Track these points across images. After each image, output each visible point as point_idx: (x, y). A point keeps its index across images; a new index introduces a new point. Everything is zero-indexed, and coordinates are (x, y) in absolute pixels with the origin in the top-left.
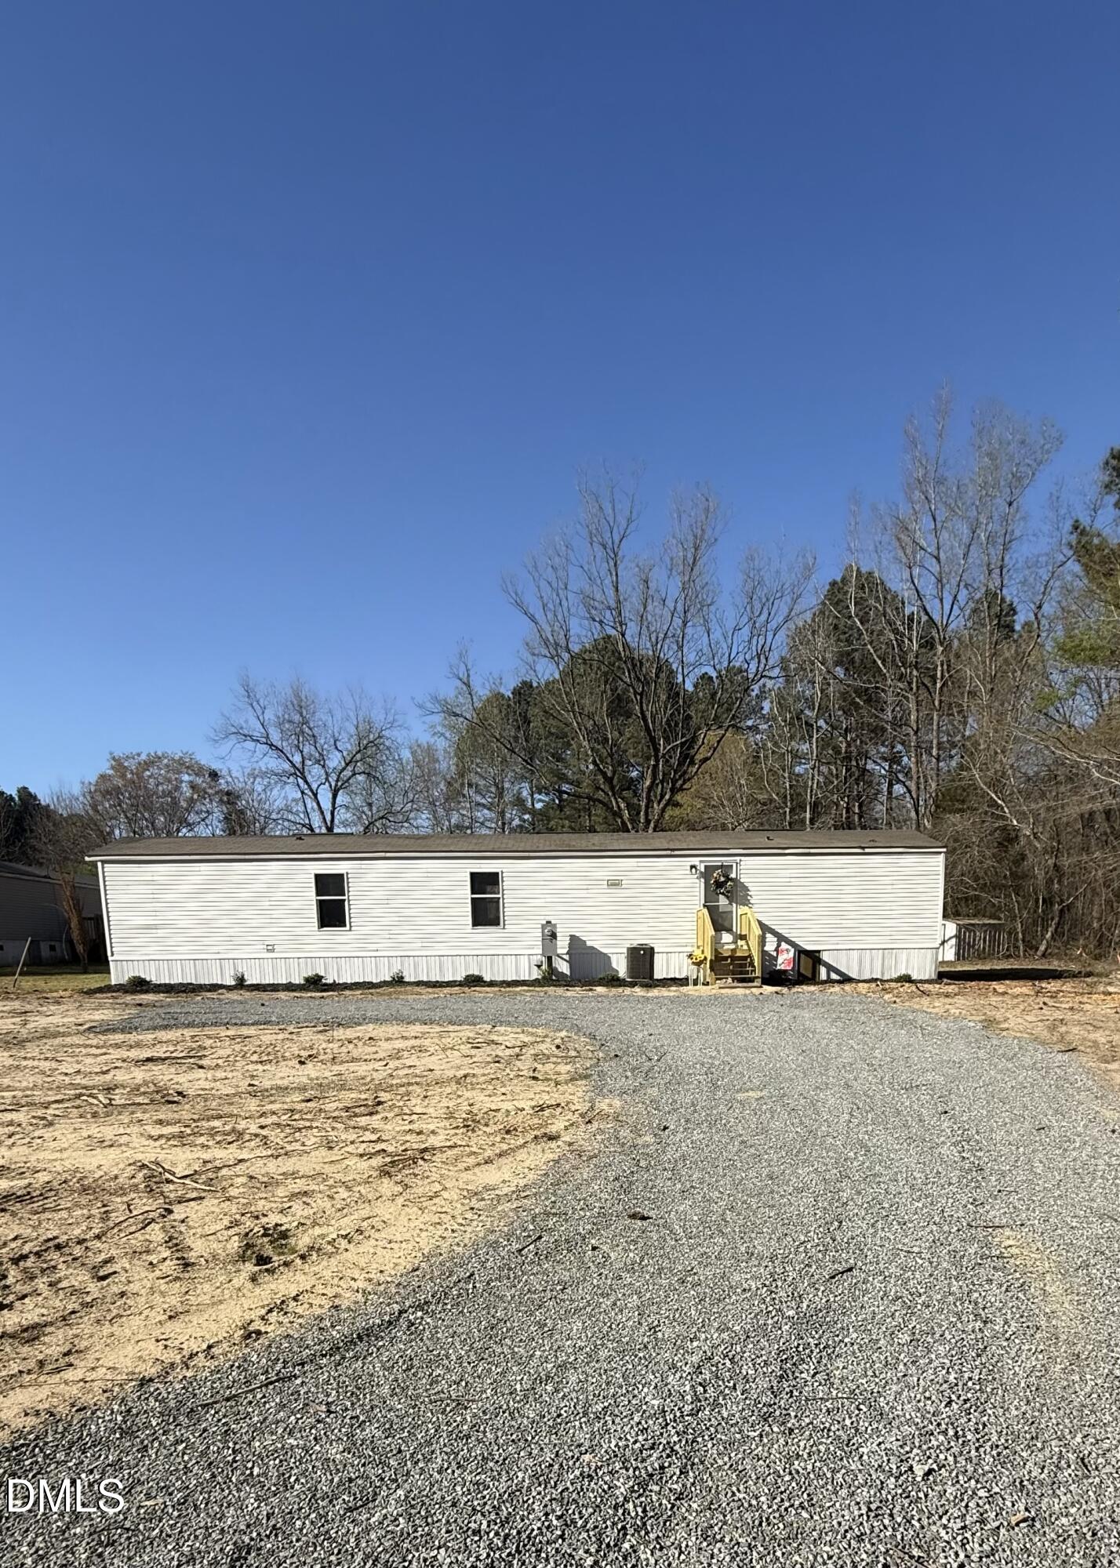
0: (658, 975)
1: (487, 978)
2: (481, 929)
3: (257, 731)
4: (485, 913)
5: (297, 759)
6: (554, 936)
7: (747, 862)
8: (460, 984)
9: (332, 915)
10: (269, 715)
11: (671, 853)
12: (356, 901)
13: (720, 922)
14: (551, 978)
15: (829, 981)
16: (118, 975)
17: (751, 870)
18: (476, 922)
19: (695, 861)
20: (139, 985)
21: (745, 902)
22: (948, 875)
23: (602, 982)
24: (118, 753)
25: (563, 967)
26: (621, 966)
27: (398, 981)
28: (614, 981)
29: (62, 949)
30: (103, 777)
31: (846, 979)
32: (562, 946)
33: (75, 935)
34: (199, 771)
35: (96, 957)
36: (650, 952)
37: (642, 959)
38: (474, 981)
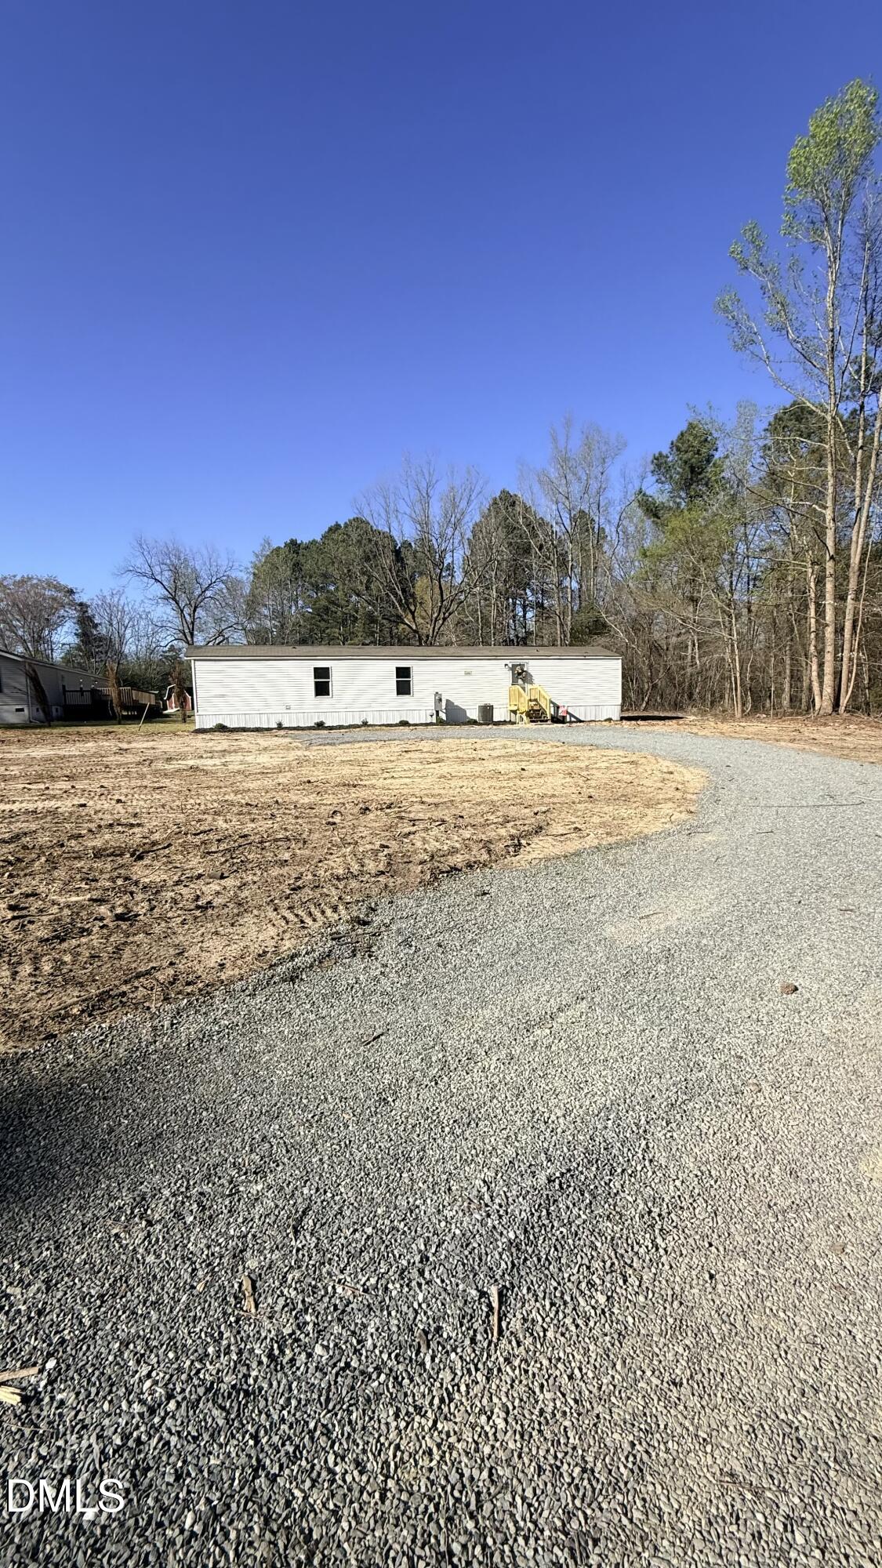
0: (495, 719)
1: (411, 722)
2: (400, 697)
4: (403, 688)
6: (440, 700)
7: (531, 662)
8: (396, 725)
9: (322, 689)
11: (496, 658)
12: (335, 682)
15: (571, 722)
16: (207, 723)
17: (534, 667)
18: (399, 693)
19: (507, 662)
20: (221, 728)
21: (531, 683)
22: (623, 668)
23: (465, 724)
26: (474, 714)
27: (365, 724)
28: (475, 722)
31: (581, 721)
36: (489, 707)
37: (487, 711)
38: (404, 724)
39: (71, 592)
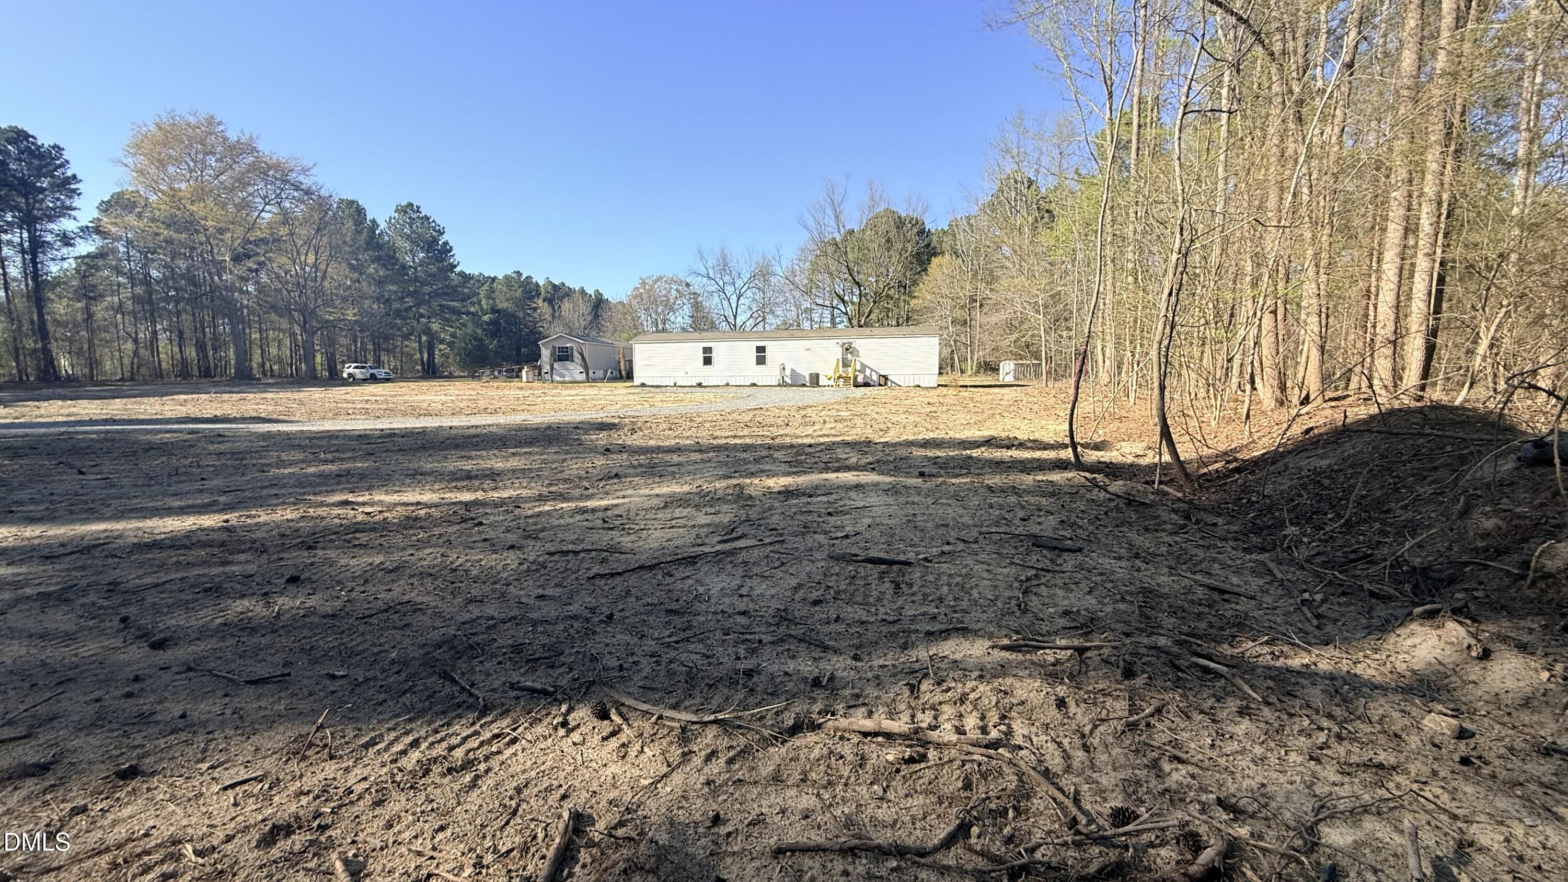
0: (820, 383)
1: (759, 384)
2: (758, 366)
3: (704, 271)
4: (761, 361)
5: (721, 283)
6: (785, 368)
7: (860, 340)
8: (749, 386)
9: (707, 361)
10: (710, 264)
11: (830, 338)
12: (716, 356)
13: (846, 364)
14: (783, 384)
15: (891, 386)
16: (637, 382)
17: (861, 343)
18: (758, 364)
19: (839, 341)
20: (643, 385)
21: (857, 356)
23: (800, 386)
24: (643, 277)
25: (789, 381)
26: (808, 380)
27: (727, 385)
28: (805, 386)
29: (616, 374)
30: (636, 289)
31: (897, 386)
32: (788, 372)
33: (622, 368)
34: (680, 283)
35: (630, 376)
36: (818, 375)
37: (815, 377)
38: (753, 385)
39: (688, 285)
